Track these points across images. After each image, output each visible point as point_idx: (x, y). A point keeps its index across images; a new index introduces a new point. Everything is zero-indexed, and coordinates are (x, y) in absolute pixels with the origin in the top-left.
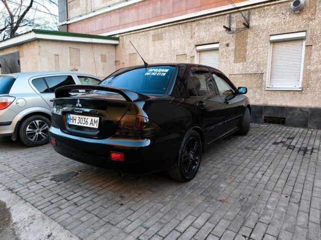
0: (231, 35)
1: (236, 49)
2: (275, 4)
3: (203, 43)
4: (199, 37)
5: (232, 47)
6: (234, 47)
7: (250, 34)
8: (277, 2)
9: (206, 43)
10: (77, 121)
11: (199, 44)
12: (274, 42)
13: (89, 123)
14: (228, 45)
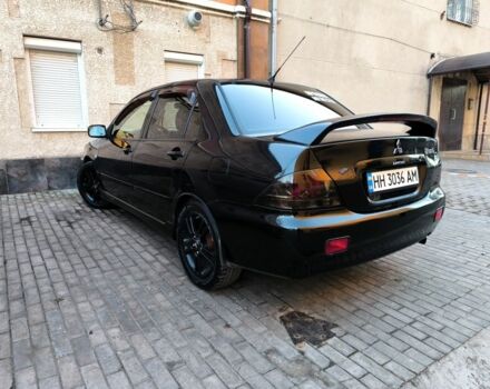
0: (105, 34)
1: (116, 60)
2: (167, 6)
3: (43, 34)
4: (32, 18)
5: (109, 55)
6: (112, 57)
7: (136, 39)
8: (169, 3)
9: (51, 35)
10: (388, 181)
11: (35, 33)
12: (168, 62)
13: (406, 179)
14: (100, 50)
